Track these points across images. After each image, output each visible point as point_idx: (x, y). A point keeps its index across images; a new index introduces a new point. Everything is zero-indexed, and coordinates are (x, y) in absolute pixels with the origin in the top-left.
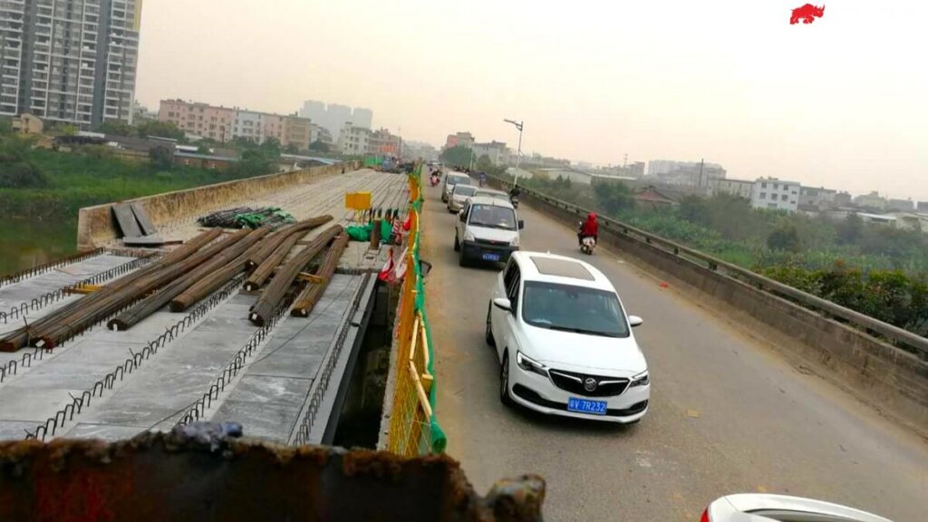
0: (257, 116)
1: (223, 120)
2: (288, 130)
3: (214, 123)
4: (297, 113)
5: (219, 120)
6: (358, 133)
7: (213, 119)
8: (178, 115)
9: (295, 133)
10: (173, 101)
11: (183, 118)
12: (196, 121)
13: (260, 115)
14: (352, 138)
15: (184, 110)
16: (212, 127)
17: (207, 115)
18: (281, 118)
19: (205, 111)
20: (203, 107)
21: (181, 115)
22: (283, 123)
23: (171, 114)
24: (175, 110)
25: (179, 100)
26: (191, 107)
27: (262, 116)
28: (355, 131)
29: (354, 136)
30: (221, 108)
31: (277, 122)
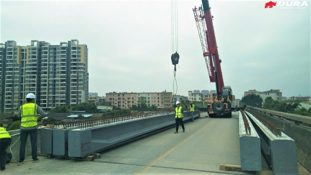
0: (148, 94)
1: (133, 98)
2: (162, 99)
3: (129, 100)
4: (166, 91)
5: (131, 99)
6: (195, 96)
7: (128, 99)
8: (114, 99)
9: (166, 100)
10: (111, 93)
11: (116, 100)
12: (122, 101)
13: (149, 94)
14: (192, 99)
15: (116, 96)
16: (128, 102)
17: (126, 97)
18: (158, 94)
19: (125, 95)
20: (124, 94)
21: (115, 99)
22: (160, 96)
23: (111, 99)
24: (112, 97)
25: (114, 92)
26: (119, 94)
27: (150, 94)
28: (194, 95)
29: (193, 97)
30: (132, 93)
31: (157, 96)
